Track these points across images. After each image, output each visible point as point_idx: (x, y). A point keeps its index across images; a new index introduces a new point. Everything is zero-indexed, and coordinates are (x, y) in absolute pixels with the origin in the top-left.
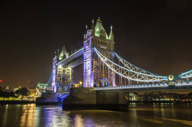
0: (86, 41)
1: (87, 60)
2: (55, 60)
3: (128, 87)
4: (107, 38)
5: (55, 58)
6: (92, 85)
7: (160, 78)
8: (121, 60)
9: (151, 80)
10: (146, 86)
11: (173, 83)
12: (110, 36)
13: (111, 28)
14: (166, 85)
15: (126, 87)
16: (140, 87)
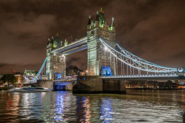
0: (90, 32)
1: (91, 50)
2: (50, 47)
3: (138, 76)
4: (109, 29)
5: (50, 45)
6: (98, 74)
7: (170, 70)
8: (123, 51)
9: (161, 71)
10: (156, 76)
11: (182, 74)
12: (111, 28)
13: (113, 19)
14: (175, 75)
15: (135, 76)
16: (150, 76)
